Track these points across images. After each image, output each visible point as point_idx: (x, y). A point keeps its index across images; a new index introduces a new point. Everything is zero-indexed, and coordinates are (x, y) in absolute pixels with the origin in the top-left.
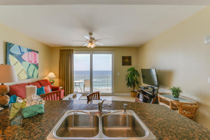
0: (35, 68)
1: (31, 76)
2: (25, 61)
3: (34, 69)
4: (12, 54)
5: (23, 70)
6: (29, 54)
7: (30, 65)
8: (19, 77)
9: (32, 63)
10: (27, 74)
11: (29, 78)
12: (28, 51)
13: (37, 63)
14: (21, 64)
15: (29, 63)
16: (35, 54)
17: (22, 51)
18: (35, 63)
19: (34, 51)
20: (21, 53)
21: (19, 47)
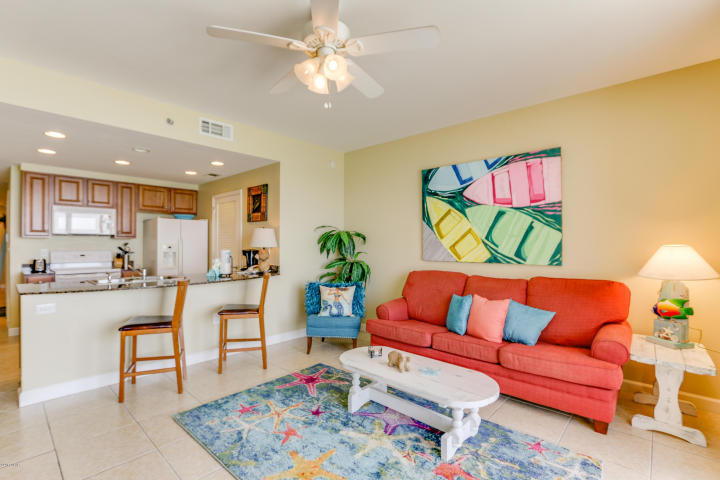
0: (536, 224)
1: (512, 255)
2: (478, 204)
3: (531, 228)
4: (434, 194)
5: (469, 231)
6: (493, 178)
7: (501, 214)
8: (456, 254)
9: (515, 204)
10: (486, 245)
11: (499, 262)
12: (489, 167)
13: (550, 199)
14: (461, 215)
15: (498, 208)
16: (528, 167)
17: (464, 178)
18: (533, 204)
19: (525, 156)
20: (462, 182)
21: (455, 167)
